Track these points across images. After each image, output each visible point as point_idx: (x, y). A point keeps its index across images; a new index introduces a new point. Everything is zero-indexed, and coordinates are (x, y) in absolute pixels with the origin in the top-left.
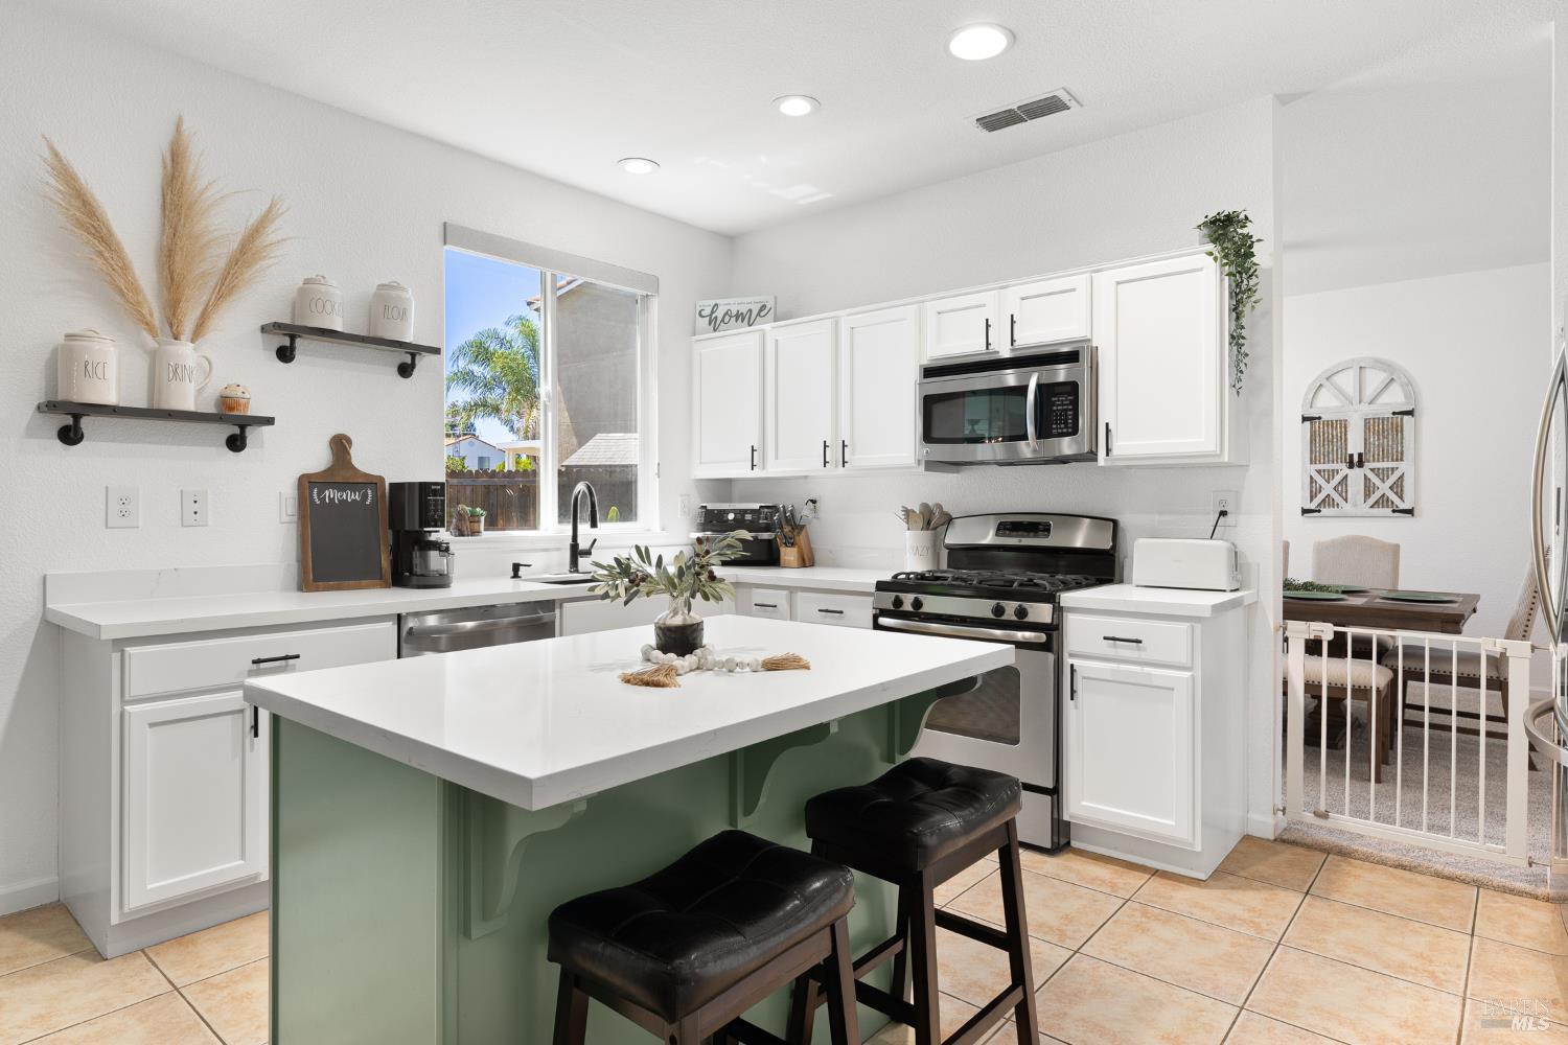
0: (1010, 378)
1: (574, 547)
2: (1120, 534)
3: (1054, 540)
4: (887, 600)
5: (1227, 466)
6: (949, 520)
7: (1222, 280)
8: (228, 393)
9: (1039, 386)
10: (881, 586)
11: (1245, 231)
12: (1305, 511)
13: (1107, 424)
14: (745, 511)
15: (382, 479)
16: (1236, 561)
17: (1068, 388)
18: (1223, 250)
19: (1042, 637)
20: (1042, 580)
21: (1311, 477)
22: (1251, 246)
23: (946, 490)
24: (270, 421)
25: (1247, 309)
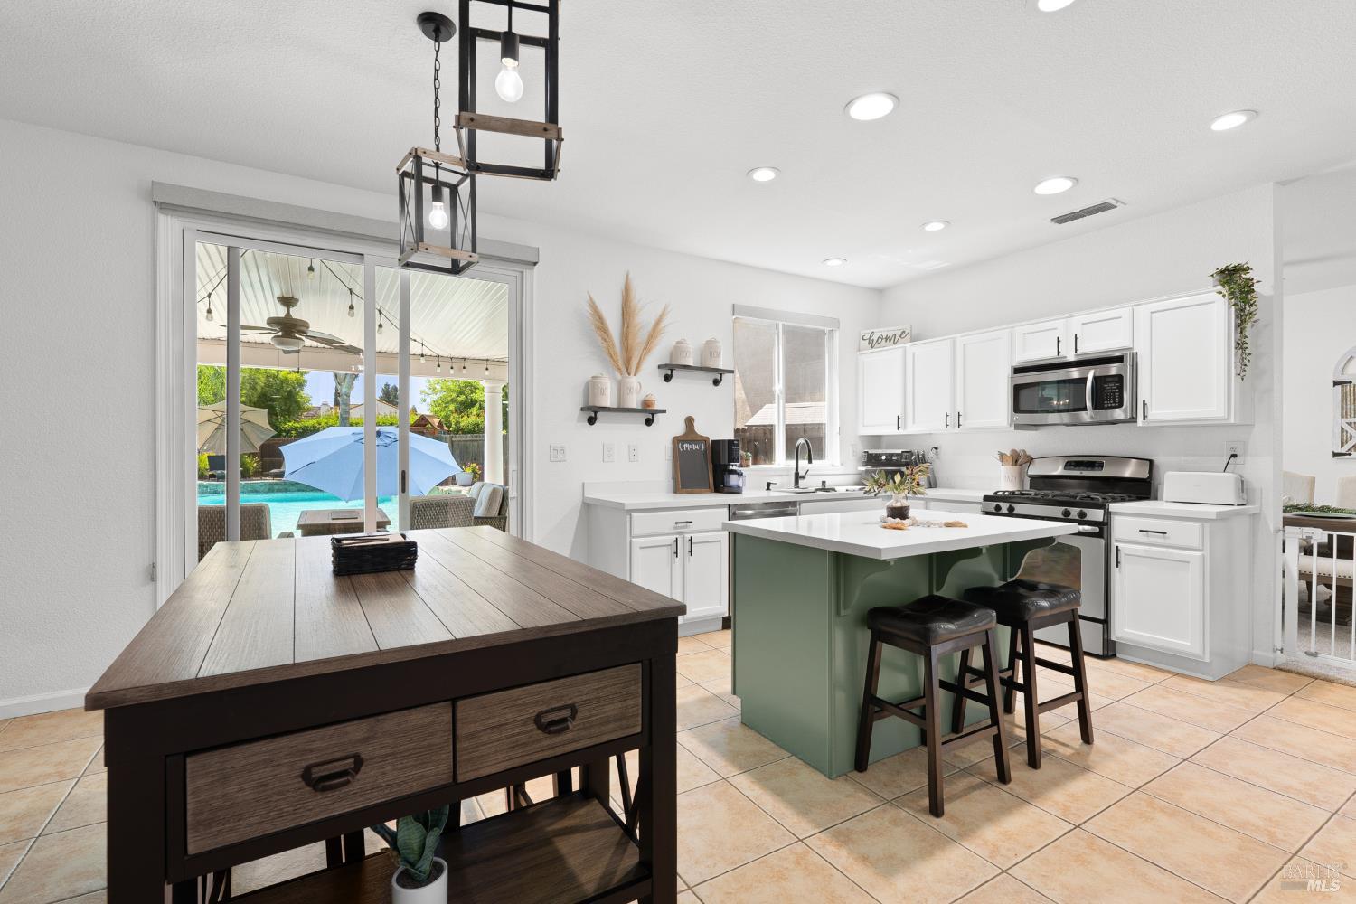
0: (1075, 373)
1: (797, 475)
2: (1155, 469)
3: (1106, 472)
4: (992, 506)
5: (1232, 425)
6: (1031, 460)
7: (1229, 309)
8: (647, 399)
9: (1095, 378)
10: (987, 498)
11: (1248, 276)
12: (1335, 455)
13: (1144, 401)
14: (893, 455)
15: (708, 438)
16: (1243, 486)
17: (1116, 379)
18: (1230, 289)
19: (1097, 529)
20: (1098, 497)
21: (1342, 429)
22: (1252, 285)
23: (1028, 441)
24: (664, 411)
25: (1248, 326)
